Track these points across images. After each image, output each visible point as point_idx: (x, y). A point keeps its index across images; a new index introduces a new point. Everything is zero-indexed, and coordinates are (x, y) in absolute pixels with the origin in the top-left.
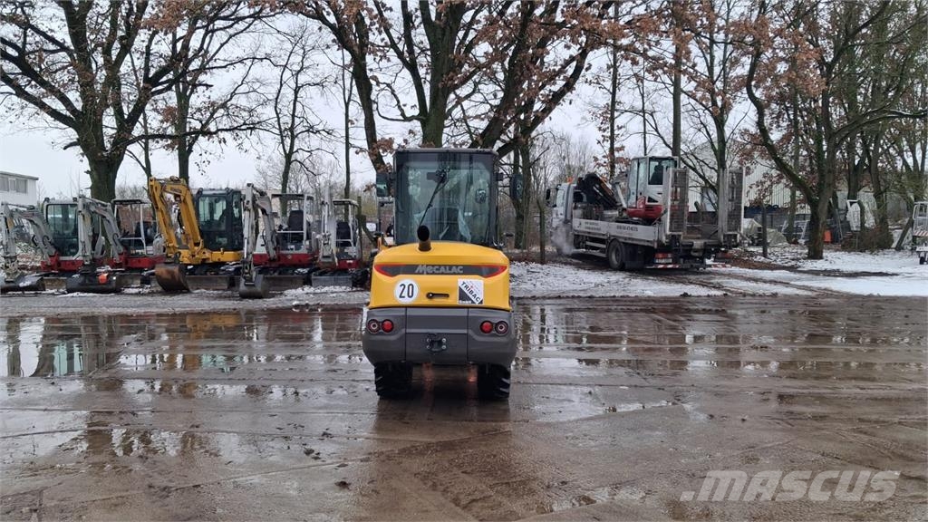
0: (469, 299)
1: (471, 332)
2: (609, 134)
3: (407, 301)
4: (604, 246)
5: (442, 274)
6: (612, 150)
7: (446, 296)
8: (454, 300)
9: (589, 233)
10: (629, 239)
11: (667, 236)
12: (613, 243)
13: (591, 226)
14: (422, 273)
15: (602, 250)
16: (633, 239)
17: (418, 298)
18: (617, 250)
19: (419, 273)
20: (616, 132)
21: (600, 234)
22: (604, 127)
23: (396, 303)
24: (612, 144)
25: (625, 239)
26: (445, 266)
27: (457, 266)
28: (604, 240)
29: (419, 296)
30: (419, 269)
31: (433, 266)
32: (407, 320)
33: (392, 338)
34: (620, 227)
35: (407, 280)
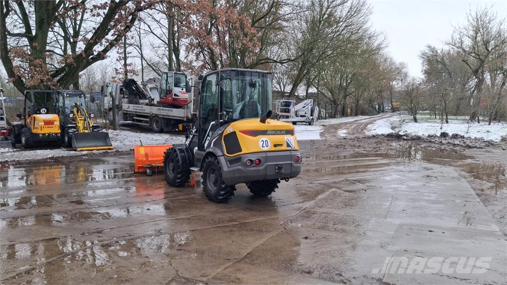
0: (290, 146)
1: (293, 162)
2: (123, 56)
3: (266, 149)
4: (148, 120)
5: (278, 134)
6: (125, 65)
7: (281, 145)
8: (284, 147)
9: (136, 112)
10: (167, 116)
11: (191, 114)
12: (154, 118)
13: (137, 108)
14: (269, 135)
15: (146, 122)
16: (169, 116)
17: (270, 147)
18: (157, 122)
19: (268, 135)
20: (127, 55)
21: (144, 113)
22: (120, 51)
23: (261, 150)
24: (125, 62)
25: (164, 115)
26: (279, 130)
27: (284, 130)
28: (148, 116)
29: (271, 146)
30: (268, 132)
31: (274, 130)
32: (267, 159)
33: (261, 168)
34: (160, 109)
35: (264, 138)
